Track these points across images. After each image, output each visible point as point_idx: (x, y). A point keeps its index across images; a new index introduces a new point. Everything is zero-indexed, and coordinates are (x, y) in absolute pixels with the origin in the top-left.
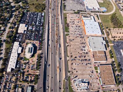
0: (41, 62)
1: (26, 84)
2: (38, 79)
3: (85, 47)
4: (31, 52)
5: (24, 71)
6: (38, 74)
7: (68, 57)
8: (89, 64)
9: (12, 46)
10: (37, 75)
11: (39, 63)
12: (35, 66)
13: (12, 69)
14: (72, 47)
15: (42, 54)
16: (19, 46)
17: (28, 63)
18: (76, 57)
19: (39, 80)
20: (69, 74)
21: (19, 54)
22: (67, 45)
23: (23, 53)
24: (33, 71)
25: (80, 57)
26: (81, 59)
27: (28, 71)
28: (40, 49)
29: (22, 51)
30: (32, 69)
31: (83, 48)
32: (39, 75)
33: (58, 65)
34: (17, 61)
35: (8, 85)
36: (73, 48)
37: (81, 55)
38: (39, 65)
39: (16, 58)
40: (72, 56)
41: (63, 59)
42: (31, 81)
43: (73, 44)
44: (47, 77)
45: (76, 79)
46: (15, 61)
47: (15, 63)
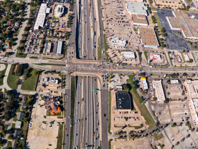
0: (73, 21)
1: (56, 40)
2: (69, 35)
3: (122, 11)
4: (61, 11)
5: (54, 28)
6: (69, 31)
8: (127, 25)
9: (39, 8)
12: (66, 25)
13: (40, 28)
14: (107, 10)
15: (73, 14)
16: (47, 7)
17: (58, 22)
18: (112, 19)
19: (71, 37)
20: (104, 32)
21: (47, 14)
22: (101, 7)
23: (52, 14)
24: (64, 29)
26: (117, 20)
27: (58, 29)
28: (71, 10)
29: (51, 11)
30: (62, 27)
31: (120, 12)
32: (71, 32)
33: (91, 24)
34: (46, 20)
35: (35, 41)
36: (109, 11)
37: (117, 17)
38: (70, 24)
39: (44, 17)
41: (98, 19)
42: (62, 37)
43: (109, 7)
44: (80, 35)
45: (112, 37)
46: (44, 20)
47: (43, 21)
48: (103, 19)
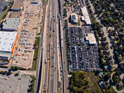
0: (63, 13)
2: (64, 5)
3: (25, 22)
7: (42, 16)
8: (27, 12)
10: (65, 6)
11: (65, 12)
14: (37, 23)
15: (64, 18)
16: (85, 21)
22: (41, 24)
25: (32, 16)
26: (31, 14)
28: (66, 20)
29: (81, 18)
31: (27, 21)
38: (65, 11)
40: (39, 16)
48: (43, 15)
